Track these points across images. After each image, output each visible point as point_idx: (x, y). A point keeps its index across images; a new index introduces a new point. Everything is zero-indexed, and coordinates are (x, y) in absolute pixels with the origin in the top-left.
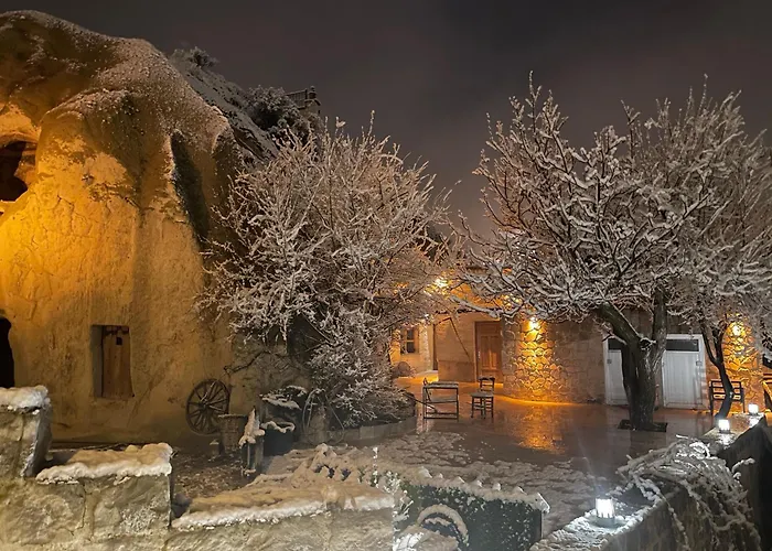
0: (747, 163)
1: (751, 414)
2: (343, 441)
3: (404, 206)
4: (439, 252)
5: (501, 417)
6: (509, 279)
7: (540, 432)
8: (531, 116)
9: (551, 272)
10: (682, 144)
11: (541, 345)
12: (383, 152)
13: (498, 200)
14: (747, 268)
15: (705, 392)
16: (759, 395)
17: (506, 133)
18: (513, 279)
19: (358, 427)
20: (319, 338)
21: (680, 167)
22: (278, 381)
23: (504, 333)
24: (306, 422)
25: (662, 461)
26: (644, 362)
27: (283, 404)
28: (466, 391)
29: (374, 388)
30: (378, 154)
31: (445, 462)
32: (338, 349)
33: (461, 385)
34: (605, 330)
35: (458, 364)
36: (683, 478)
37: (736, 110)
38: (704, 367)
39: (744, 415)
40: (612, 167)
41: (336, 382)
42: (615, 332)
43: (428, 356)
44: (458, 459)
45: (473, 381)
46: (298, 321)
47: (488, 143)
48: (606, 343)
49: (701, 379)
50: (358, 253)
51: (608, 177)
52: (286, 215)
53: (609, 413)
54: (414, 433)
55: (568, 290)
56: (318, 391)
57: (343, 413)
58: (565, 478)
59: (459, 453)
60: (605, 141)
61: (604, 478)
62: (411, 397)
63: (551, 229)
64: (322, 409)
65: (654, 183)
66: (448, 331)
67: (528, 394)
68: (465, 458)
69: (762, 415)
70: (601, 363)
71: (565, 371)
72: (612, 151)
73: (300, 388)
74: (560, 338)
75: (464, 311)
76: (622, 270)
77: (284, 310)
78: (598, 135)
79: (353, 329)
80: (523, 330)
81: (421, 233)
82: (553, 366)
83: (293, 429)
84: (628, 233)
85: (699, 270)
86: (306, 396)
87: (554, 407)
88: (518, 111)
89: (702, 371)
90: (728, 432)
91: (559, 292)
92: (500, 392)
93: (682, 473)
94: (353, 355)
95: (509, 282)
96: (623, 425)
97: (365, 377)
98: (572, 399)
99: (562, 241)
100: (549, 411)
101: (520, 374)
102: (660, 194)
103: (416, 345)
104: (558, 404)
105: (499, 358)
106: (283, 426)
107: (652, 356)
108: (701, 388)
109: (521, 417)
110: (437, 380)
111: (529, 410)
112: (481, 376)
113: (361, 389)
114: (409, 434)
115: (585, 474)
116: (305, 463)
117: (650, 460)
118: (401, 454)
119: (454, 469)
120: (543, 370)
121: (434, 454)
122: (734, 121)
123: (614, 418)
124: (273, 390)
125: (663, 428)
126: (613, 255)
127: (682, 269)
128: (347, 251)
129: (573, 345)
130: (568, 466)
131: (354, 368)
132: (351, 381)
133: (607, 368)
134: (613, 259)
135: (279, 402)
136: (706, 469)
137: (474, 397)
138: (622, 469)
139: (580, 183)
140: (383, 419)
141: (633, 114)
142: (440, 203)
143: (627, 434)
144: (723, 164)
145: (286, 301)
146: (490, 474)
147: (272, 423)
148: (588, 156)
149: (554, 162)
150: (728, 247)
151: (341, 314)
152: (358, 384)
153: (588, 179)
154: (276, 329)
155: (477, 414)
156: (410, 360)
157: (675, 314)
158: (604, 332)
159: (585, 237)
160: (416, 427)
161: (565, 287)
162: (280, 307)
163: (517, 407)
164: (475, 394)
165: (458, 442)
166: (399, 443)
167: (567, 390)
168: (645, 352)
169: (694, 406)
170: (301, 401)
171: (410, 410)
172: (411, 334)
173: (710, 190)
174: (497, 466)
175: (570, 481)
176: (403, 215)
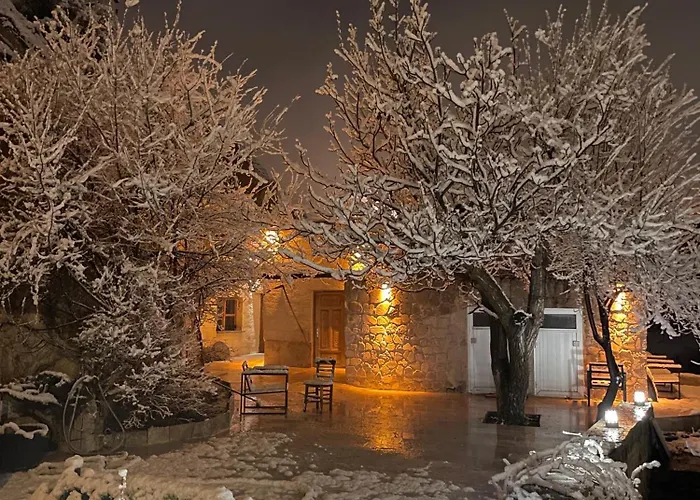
0: (652, 93)
1: (636, 404)
2: (122, 448)
3: (221, 123)
4: (269, 194)
5: (342, 411)
6: (358, 228)
7: (390, 429)
8: (393, 18)
9: (412, 218)
10: (576, 65)
11: (394, 320)
12: (193, 52)
13: (347, 131)
14: (651, 221)
15: (582, 377)
16: (642, 381)
17: (360, 39)
18: (365, 228)
19: (146, 428)
20: (94, 304)
21: (573, 94)
22: (28, 365)
23: (349, 305)
24: (67, 423)
25: (550, 466)
26: (518, 340)
27: (32, 398)
28: (299, 378)
29: (170, 375)
30: (187, 54)
31: (263, 474)
32: (119, 320)
33: (294, 371)
34: (472, 300)
35: (292, 344)
36: (575, 489)
37: (641, 28)
38: (581, 347)
39: (628, 404)
40: (497, 80)
41: (115, 366)
42: (486, 303)
43: (253, 334)
44: (282, 469)
45: (308, 366)
46: (60, 278)
47: (337, 51)
48: (471, 318)
49: (578, 362)
50: (153, 186)
51: (491, 93)
52: (44, 126)
53: (472, 403)
54: (225, 434)
55: (434, 242)
56: (88, 378)
57: (124, 409)
58: (421, 490)
59: (284, 461)
60: (487, 49)
61: (471, 489)
62: (225, 387)
63: (414, 165)
64: (93, 403)
65: (544, 109)
66: (280, 302)
67: (376, 381)
68: (292, 467)
69: (649, 405)
70: (464, 343)
71: (421, 353)
72: (495, 65)
73: (60, 374)
74: (416, 310)
75: (300, 276)
76: (499, 221)
77: (35, 261)
78: (479, 42)
79: (143, 292)
80: (372, 302)
81: (245, 165)
82: (406, 347)
83: (45, 432)
84: (512, 170)
85: (594, 221)
86: (68, 386)
87: (406, 397)
88: (377, 9)
89: (578, 352)
90: (615, 426)
91: (422, 245)
92: (343, 380)
93: (572, 481)
94: (140, 329)
95: (360, 232)
96: (489, 419)
97: (159, 358)
98: (428, 388)
99: (428, 182)
100: (399, 403)
101: (366, 355)
102: (551, 124)
103: (237, 320)
104: (411, 393)
105: (342, 338)
106: (28, 429)
107: (526, 334)
108: (577, 373)
109: (365, 411)
110: (262, 365)
111: (375, 401)
112: (319, 359)
113: (150, 376)
114: (217, 436)
115: (448, 485)
116: (44, 487)
117: (532, 466)
118: (204, 464)
119: (276, 483)
120: (394, 351)
121: (249, 462)
122: (637, 41)
123: (478, 410)
124: (20, 377)
125: (535, 421)
126: (491, 200)
127: (575, 219)
128: (136, 181)
129: (432, 320)
130: (426, 474)
131: (141, 346)
132: (136, 364)
133: (471, 348)
134: (490, 205)
135: (27, 395)
136: (602, 477)
137: (308, 386)
138: (497, 478)
139: (455, 99)
140: (181, 416)
141: (517, 28)
142: (271, 125)
143: (492, 429)
144: (625, 91)
145: (41, 250)
146: (324, 488)
147: (12, 425)
148: (466, 66)
149: (421, 74)
150: (627, 195)
151: (124, 270)
152: (146, 368)
153: (465, 93)
154: (25, 288)
155: (311, 407)
156: (229, 339)
157: (563, 278)
158: (470, 304)
159: (457, 176)
160: (229, 426)
161: (431, 238)
162: (31, 257)
163: (361, 397)
164: (310, 382)
165: (285, 445)
166: (203, 448)
167: (422, 376)
168: (520, 327)
169: (568, 394)
170: (61, 393)
171: (223, 404)
172: (231, 305)
173: (610, 122)
174: (333, 476)
175: (428, 494)
176: (220, 138)
